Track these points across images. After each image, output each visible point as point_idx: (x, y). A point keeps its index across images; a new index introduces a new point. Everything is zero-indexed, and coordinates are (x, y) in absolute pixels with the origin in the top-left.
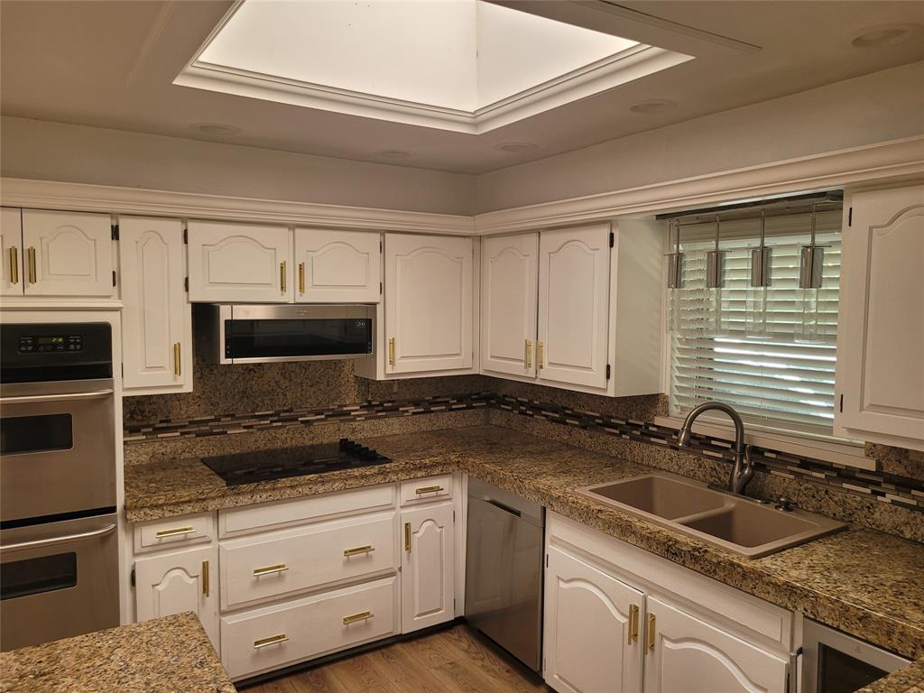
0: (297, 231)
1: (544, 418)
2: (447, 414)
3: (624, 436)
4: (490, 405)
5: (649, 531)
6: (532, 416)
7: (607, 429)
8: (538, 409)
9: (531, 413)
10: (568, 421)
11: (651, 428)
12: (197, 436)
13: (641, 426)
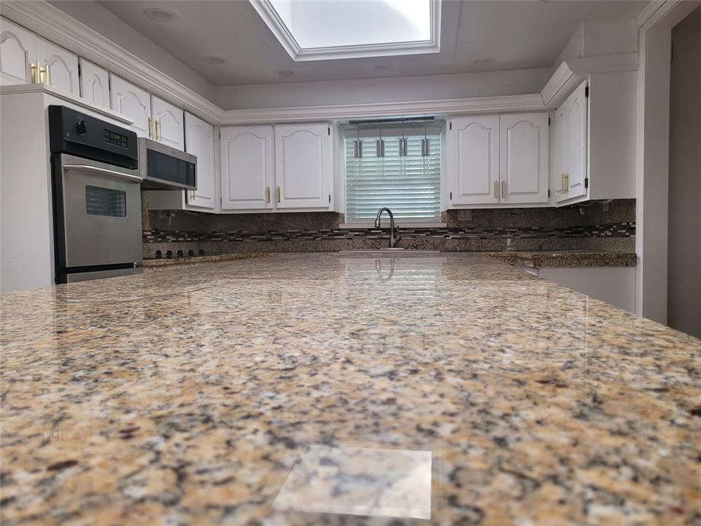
1: (252, 240)
3: (317, 239)
6: (241, 241)
7: (304, 237)
8: (247, 236)
9: (240, 239)
11: (335, 232)
13: (328, 232)
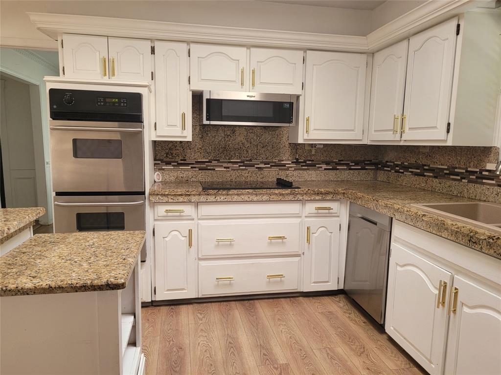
0: (252, 49)
1: (410, 174)
2: (348, 171)
3: (463, 180)
4: (378, 169)
5: (457, 226)
6: (403, 173)
7: (451, 177)
8: (406, 168)
9: (402, 171)
10: (425, 174)
11: (484, 173)
12: (200, 170)
13: (476, 172)
